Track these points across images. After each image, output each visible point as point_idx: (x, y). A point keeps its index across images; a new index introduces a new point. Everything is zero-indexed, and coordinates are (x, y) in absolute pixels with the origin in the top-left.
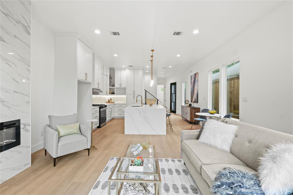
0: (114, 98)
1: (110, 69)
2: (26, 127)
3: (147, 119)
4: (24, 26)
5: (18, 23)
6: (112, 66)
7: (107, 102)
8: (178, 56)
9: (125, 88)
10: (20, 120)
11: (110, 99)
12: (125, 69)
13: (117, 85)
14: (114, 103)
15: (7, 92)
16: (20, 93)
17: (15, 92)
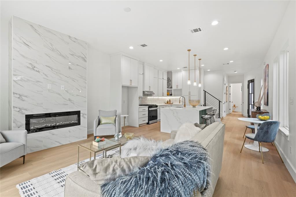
0: (173, 99)
1: (167, 73)
2: (84, 115)
3: (180, 119)
4: (82, 58)
5: (79, 57)
6: (170, 70)
7: (166, 103)
8: (226, 49)
9: (181, 89)
10: (80, 111)
11: (169, 100)
12: (180, 71)
13: (174, 87)
14: (172, 104)
15: (73, 95)
16: (81, 96)
17: (77, 95)
